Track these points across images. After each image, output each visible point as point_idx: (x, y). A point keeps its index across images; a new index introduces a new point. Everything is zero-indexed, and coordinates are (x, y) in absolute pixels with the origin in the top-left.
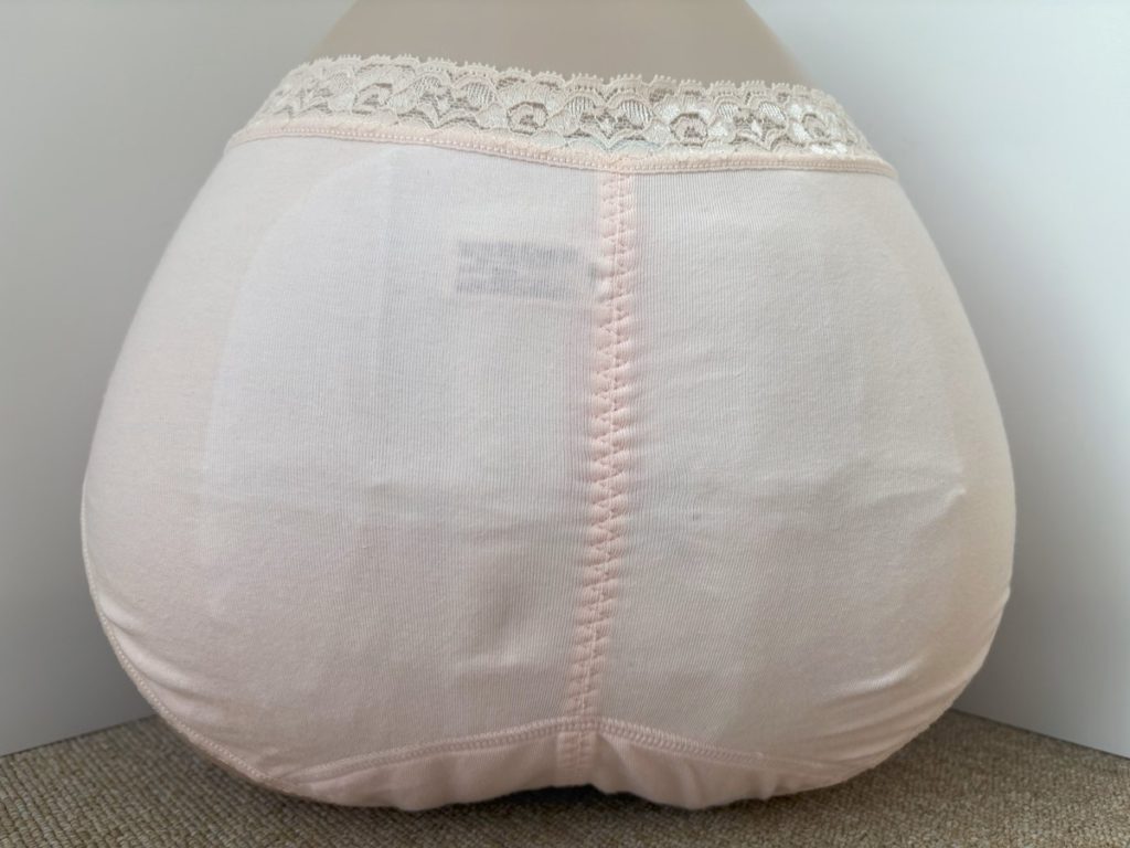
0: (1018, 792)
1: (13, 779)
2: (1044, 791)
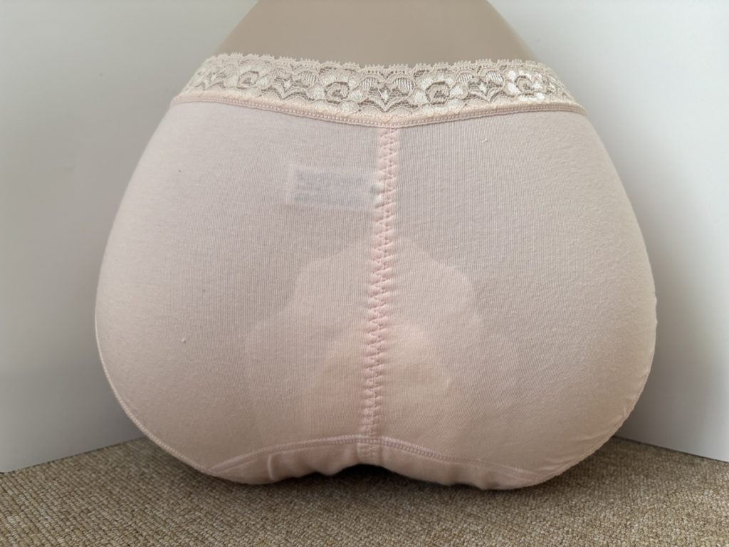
0: (636, 475)
1: (15, 484)
2: (651, 474)
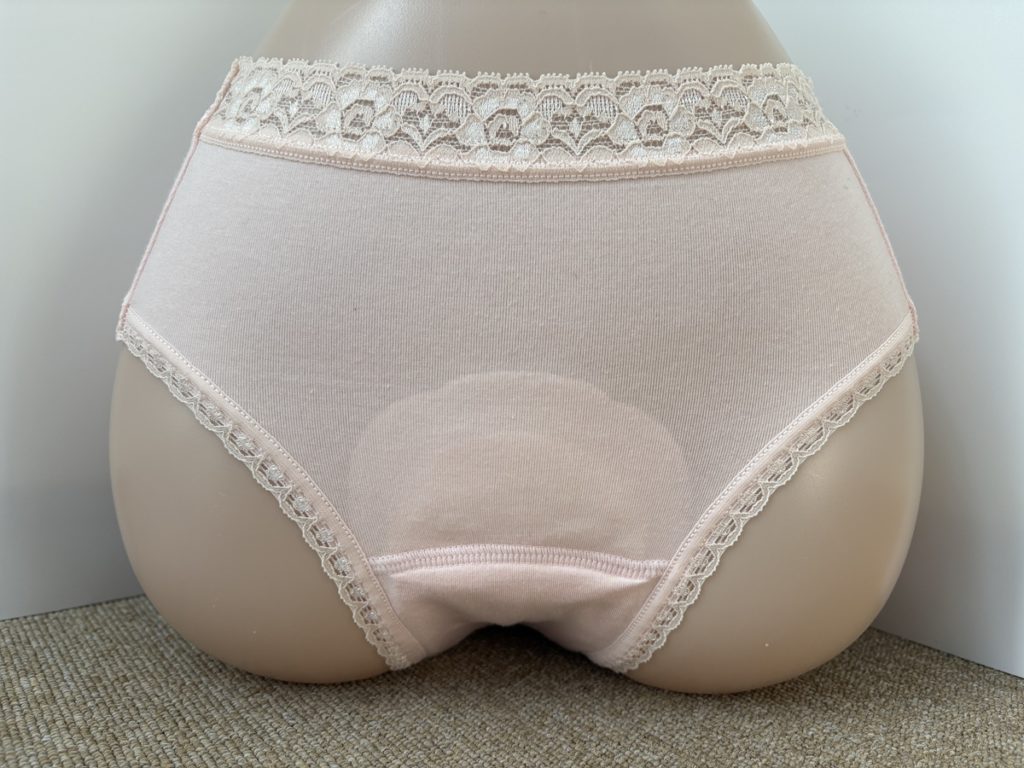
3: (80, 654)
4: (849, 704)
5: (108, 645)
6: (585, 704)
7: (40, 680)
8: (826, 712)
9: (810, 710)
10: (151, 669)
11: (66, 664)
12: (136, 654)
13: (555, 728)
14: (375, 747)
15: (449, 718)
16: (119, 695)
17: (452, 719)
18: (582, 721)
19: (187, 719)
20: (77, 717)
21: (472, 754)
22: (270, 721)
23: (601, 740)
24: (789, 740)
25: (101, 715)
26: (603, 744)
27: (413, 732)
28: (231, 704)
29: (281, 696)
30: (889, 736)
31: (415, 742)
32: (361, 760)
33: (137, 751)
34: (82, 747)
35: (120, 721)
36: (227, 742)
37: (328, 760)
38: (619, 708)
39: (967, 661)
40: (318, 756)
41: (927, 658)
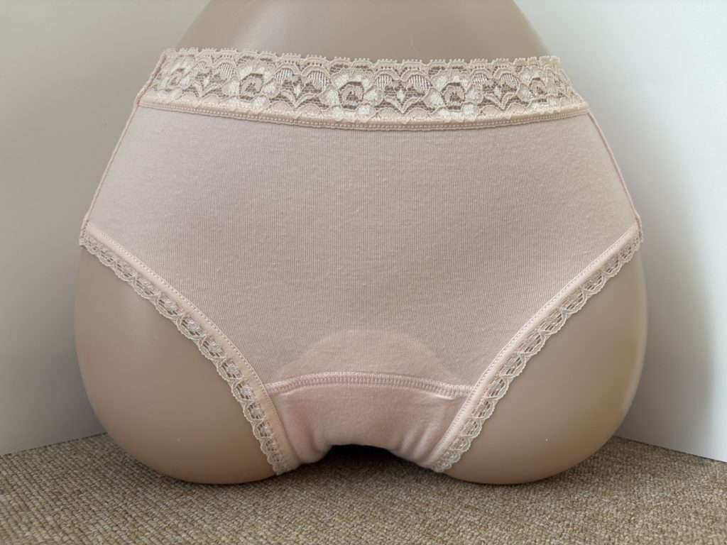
3: (41, 478)
4: (597, 480)
5: (61, 471)
6: (419, 490)
7: (13, 496)
8: (583, 485)
9: (573, 484)
10: (98, 484)
11: (32, 484)
12: (84, 475)
13: (402, 506)
14: (277, 525)
15: (326, 504)
16: (77, 503)
17: (328, 504)
18: (420, 500)
19: (134, 515)
20: (49, 518)
21: (347, 525)
22: (196, 513)
23: (436, 511)
24: (563, 503)
25: (67, 516)
26: (437, 513)
27: (302, 514)
28: (165, 504)
29: (200, 497)
30: (628, 497)
31: (304, 520)
32: (269, 533)
33: (100, 538)
34: (57, 538)
35: (82, 520)
36: (166, 529)
37: (244, 535)
38: (443, 491)
39: (668, 450)
40: (237, 533)
41: (641, 450)
